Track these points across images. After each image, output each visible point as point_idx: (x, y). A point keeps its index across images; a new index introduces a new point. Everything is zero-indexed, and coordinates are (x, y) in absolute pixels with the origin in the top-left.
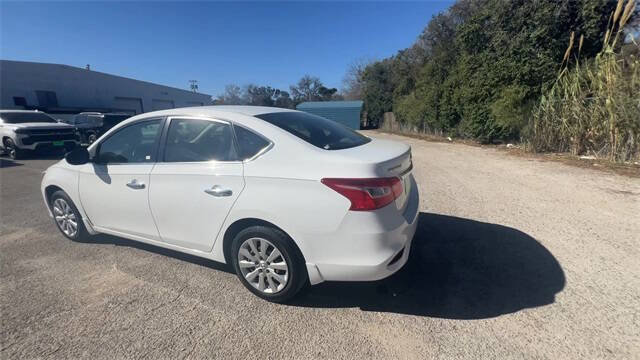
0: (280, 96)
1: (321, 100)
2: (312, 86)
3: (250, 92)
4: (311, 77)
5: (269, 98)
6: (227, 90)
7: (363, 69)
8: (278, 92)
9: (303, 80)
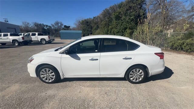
0: (48, 27)
1: (65, 30)
2: (59, 25)
3: (35, 25)
4: (59, 21)
5: (44, 28)
6: (23, 23)
7: (81, 21)
8: (47, 26)
9: (56, 22)
